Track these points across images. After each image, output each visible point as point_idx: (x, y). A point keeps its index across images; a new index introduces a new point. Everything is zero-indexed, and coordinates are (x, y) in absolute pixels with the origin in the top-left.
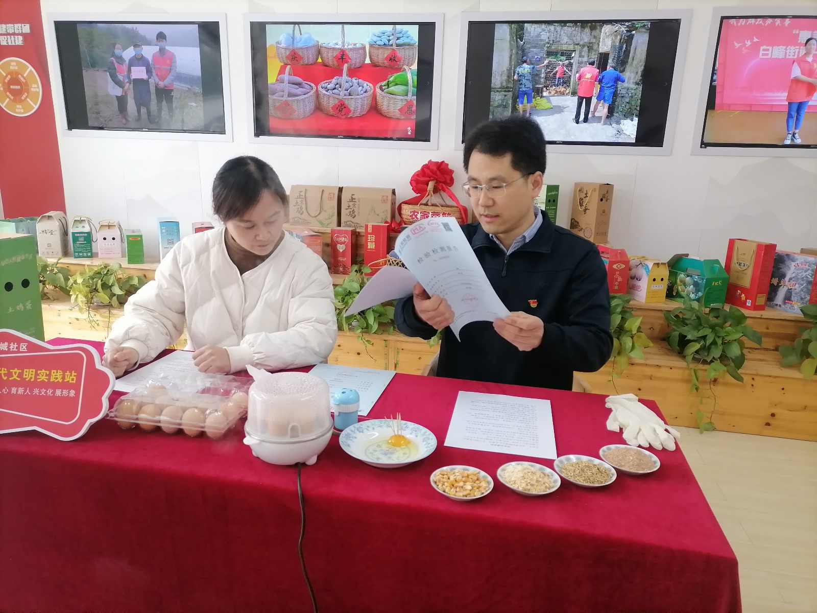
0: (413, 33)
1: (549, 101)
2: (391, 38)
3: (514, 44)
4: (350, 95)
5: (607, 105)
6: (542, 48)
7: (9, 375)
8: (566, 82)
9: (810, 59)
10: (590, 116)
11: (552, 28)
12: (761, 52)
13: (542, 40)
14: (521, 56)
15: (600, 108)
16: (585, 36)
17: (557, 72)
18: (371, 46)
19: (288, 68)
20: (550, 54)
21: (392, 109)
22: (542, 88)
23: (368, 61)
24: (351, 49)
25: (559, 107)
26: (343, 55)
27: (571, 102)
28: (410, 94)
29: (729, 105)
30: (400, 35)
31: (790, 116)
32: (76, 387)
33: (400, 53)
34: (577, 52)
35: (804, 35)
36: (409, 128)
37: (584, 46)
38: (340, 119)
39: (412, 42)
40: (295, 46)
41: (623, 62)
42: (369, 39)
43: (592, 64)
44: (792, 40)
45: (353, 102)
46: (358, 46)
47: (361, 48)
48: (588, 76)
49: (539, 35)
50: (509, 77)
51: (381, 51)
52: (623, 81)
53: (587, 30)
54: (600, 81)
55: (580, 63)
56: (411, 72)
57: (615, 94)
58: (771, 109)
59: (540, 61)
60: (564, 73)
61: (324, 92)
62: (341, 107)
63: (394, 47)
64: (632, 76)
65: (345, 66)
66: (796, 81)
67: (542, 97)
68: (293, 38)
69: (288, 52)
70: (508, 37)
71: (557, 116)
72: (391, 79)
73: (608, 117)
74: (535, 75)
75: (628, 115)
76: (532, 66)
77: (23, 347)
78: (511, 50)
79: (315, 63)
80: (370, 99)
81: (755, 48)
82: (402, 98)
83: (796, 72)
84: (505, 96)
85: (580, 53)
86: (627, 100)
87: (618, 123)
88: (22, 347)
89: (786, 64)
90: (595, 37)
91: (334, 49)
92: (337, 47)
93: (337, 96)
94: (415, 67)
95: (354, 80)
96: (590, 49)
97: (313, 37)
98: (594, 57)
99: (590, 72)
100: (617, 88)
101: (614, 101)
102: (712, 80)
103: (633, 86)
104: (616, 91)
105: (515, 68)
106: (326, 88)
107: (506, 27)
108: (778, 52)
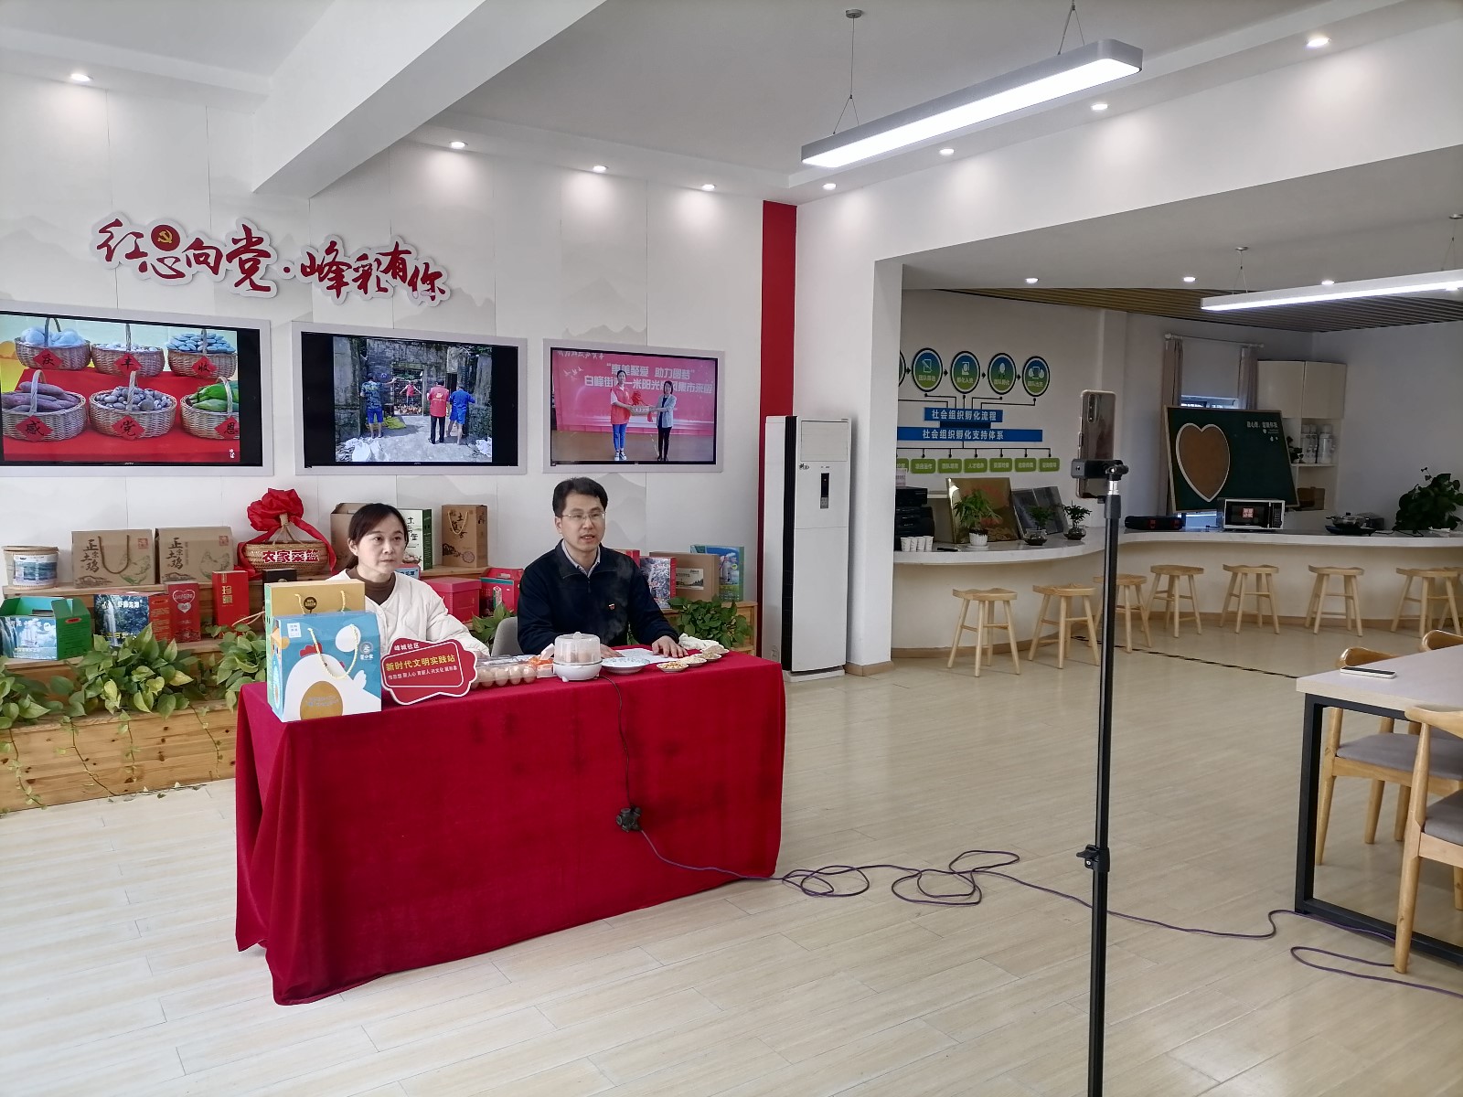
0: (231, 341)
1: (402, 420)
2: (199, 343)
3: (357, 359)
4: (141, 409)
5: (460, 426)
6: (388, 365)
7: (413, 664)
8: (417, 402)
9: (622, 388)
10: (445, 436)
11: (397, 346)
12: (586, 381)
13: (387, 358)
14: (365, 372)
15: (454, 428)
16: (432, 357)
17: (406, 391)
18: (171, 351)
19: (37, 373)
20: (397, 372)
21: (205, 427)
22: (393, 407)
23: (167, 368)
24: (141, 354)
25: (413, 426)
26: (129, 360)
27: (425, 422)
28: (230, 410)
29: (568, 426)
30: (213, 341)
31: (615, 437)
32: (456, 664)
33: (215, 362)
34: (426, 372)
35: (616, 368)
36: (232, 451)
37: (431, 366)
38: (127, 440)
39: (228, 350)
40: (50, 345)
41: (470, 384)
42: (168, 343)
43: (442, 384)
44: (607, 372)
45: (146, 419)
46: (151, 350)
47: (156, 353)
48: (439, 396)
49: (383, 352)
50: (354, 393)
51: (185, 358)
52: (474, 402)
53: (433, 350)
54: (452, 402)
55: (429, 382)
56: (230, 383)
57: (467, 414)
58: (600, 431)
59: (388, 378)
60: (414, 392)
61: (100, 406)
62: (128, 425)
63: (205, 354)
64: (481, 397)
65: (133, 374)
66: (615, 406)
67: (393, 415)
68: (46, 335)
69: (36, 353)
70: (349, 352)
71: (411, 436)
72: (202, 392)
73: (463, 437)
74: (383, 394)
75: (483, 436)
76: (379, 383)
78: (354, 366)
79: (84, 368)
80: (173, 415)
81: (581, 376)
82: (219, 414)
83: (614, 399)
84: (352, 414)
85: (429, 373)
86: (479, 420)
87: (474, 443)
89: (606, 392)
90: (441, 358)
91: (114, 352)
92: (118, 349)
93: (121, 411)
94: (235, 378)
95: (147, 392)
96: (438, 369)
97: (79, 334)
98: (443, 378)
99: (440, 392)
100: (468, 408)
101: (467, 421)
102: (552, 404)
103: (483, 407)
104: (468, 411)
105: (360, 384)
106: (103, 400)
107: (345, 341)
108: (598, 381)
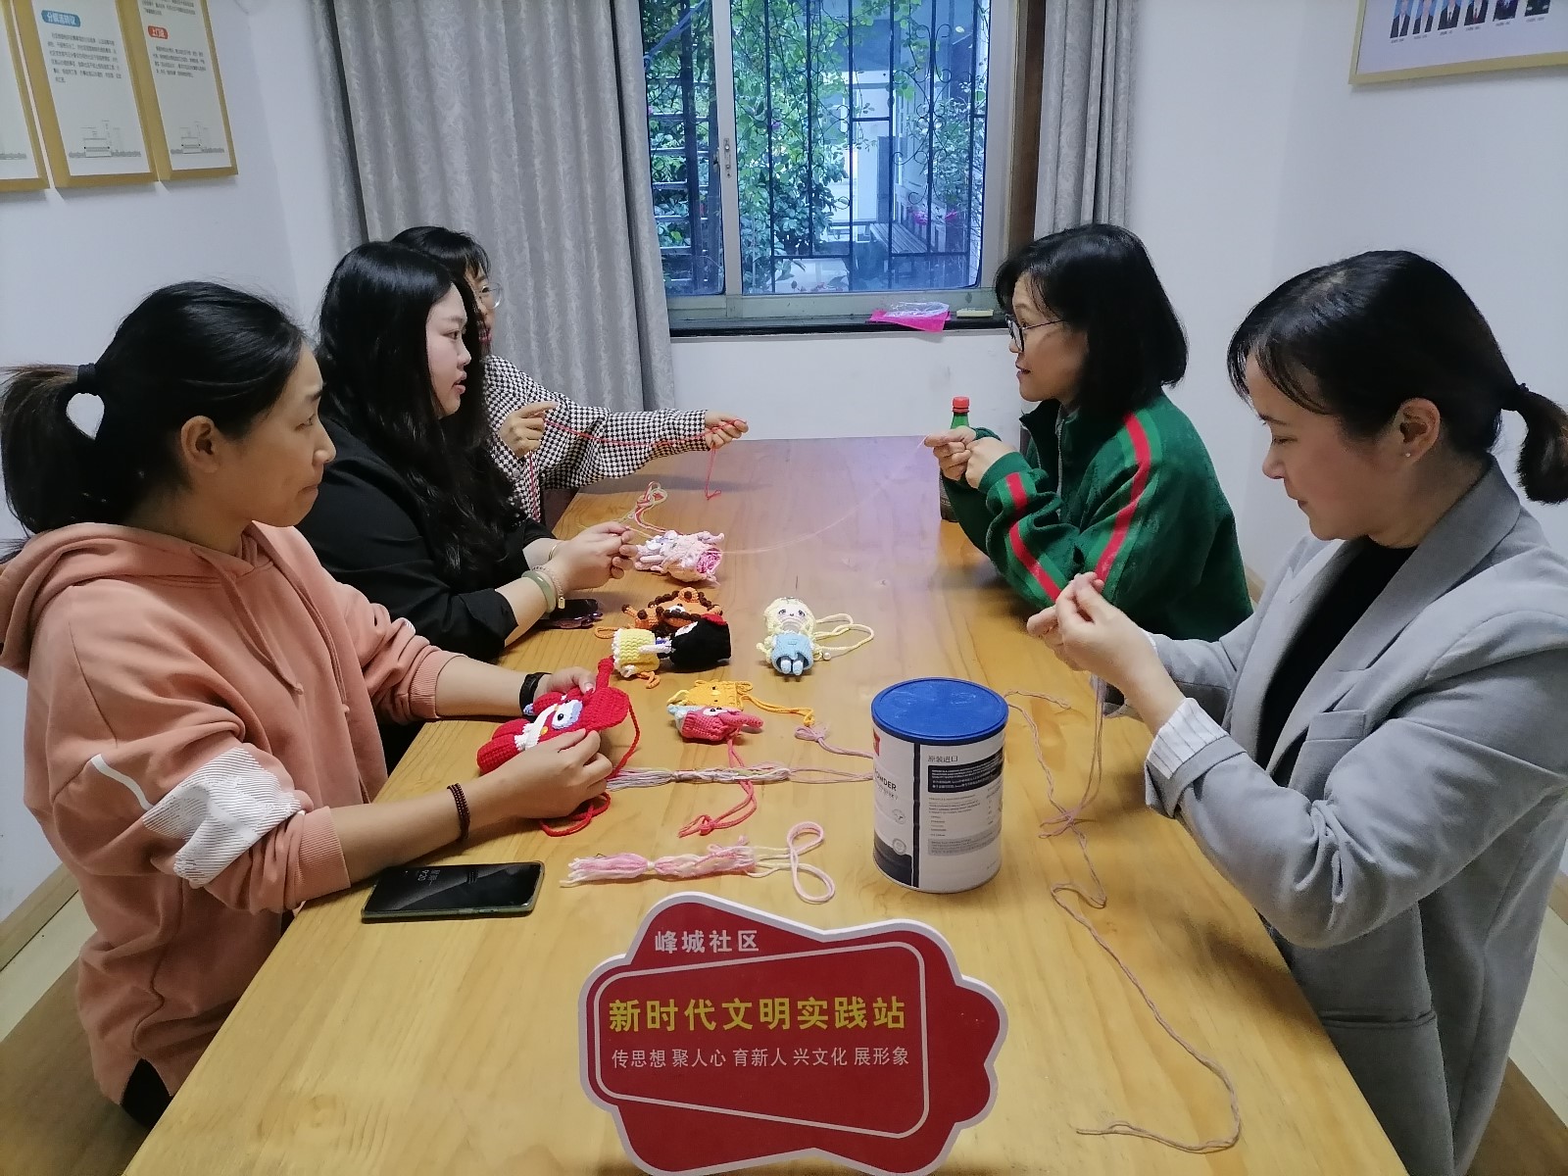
7: (721, 1016)
32: (908, 1038)
77: (747, 940)
88: (744, 941)
